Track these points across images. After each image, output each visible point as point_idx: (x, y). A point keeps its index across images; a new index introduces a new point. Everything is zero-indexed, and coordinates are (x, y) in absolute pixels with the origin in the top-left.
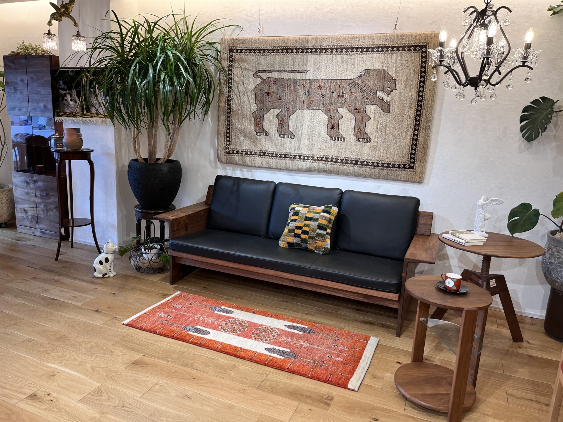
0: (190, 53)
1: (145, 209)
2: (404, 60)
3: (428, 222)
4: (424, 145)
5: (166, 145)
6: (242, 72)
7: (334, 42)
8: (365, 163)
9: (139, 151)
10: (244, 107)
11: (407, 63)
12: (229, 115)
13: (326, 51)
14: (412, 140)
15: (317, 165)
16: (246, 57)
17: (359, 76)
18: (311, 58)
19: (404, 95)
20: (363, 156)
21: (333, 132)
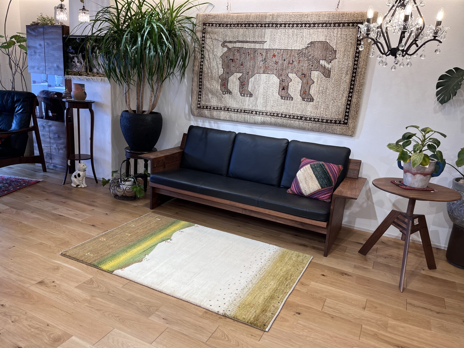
0: (171, 25)
1: (133, 151)
2: (344, 34)
3: (357, 168)
4: (357, 105)
5: (151, 100)
6: (213, 42)
7: (287, 19)
8: (308, 119)
9: (129, 104)
10: (213, 71)
11: (346, 37)
12: (201, 77)
13: (281, 26)
14: (347, 100)
15: (269, 120)
16: (216, 29)
17: (307, 47)
18: (268, 31)
19: (342, 63)
20: (307, 113)
21: (283, 93)
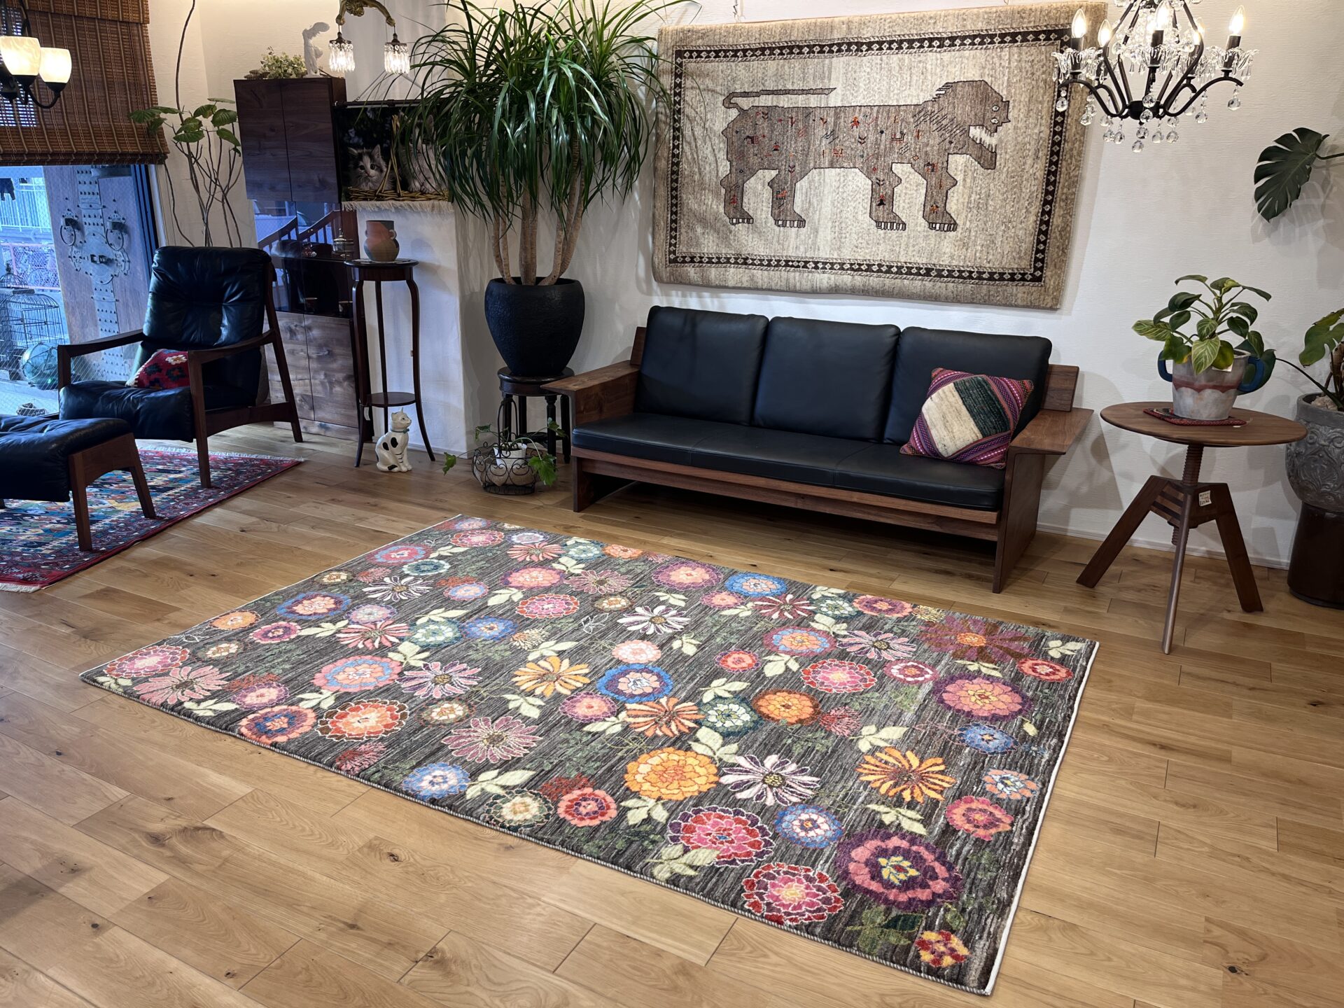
0: (600, 64)
1: (518, 376)
2: (1025, 61)
3: (1067, 385)
4: (1063, 234)
6: (702, 96)
7: (885, 30)
8: (945, 273)
9: (505, 264)
10: (705, 169)
11: (1032, 66)
12: (675, 185)
13: (870, 49)
14: (1038, 222)
15: (850, 280)
16: (709, 65)
17: (935, 97)
18: (839, 63)
19: (1025, 132)
20: (942, 259)
21: (881, 213)
